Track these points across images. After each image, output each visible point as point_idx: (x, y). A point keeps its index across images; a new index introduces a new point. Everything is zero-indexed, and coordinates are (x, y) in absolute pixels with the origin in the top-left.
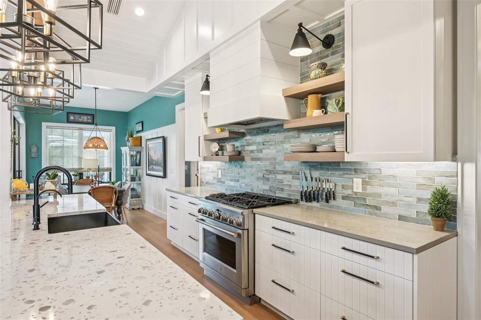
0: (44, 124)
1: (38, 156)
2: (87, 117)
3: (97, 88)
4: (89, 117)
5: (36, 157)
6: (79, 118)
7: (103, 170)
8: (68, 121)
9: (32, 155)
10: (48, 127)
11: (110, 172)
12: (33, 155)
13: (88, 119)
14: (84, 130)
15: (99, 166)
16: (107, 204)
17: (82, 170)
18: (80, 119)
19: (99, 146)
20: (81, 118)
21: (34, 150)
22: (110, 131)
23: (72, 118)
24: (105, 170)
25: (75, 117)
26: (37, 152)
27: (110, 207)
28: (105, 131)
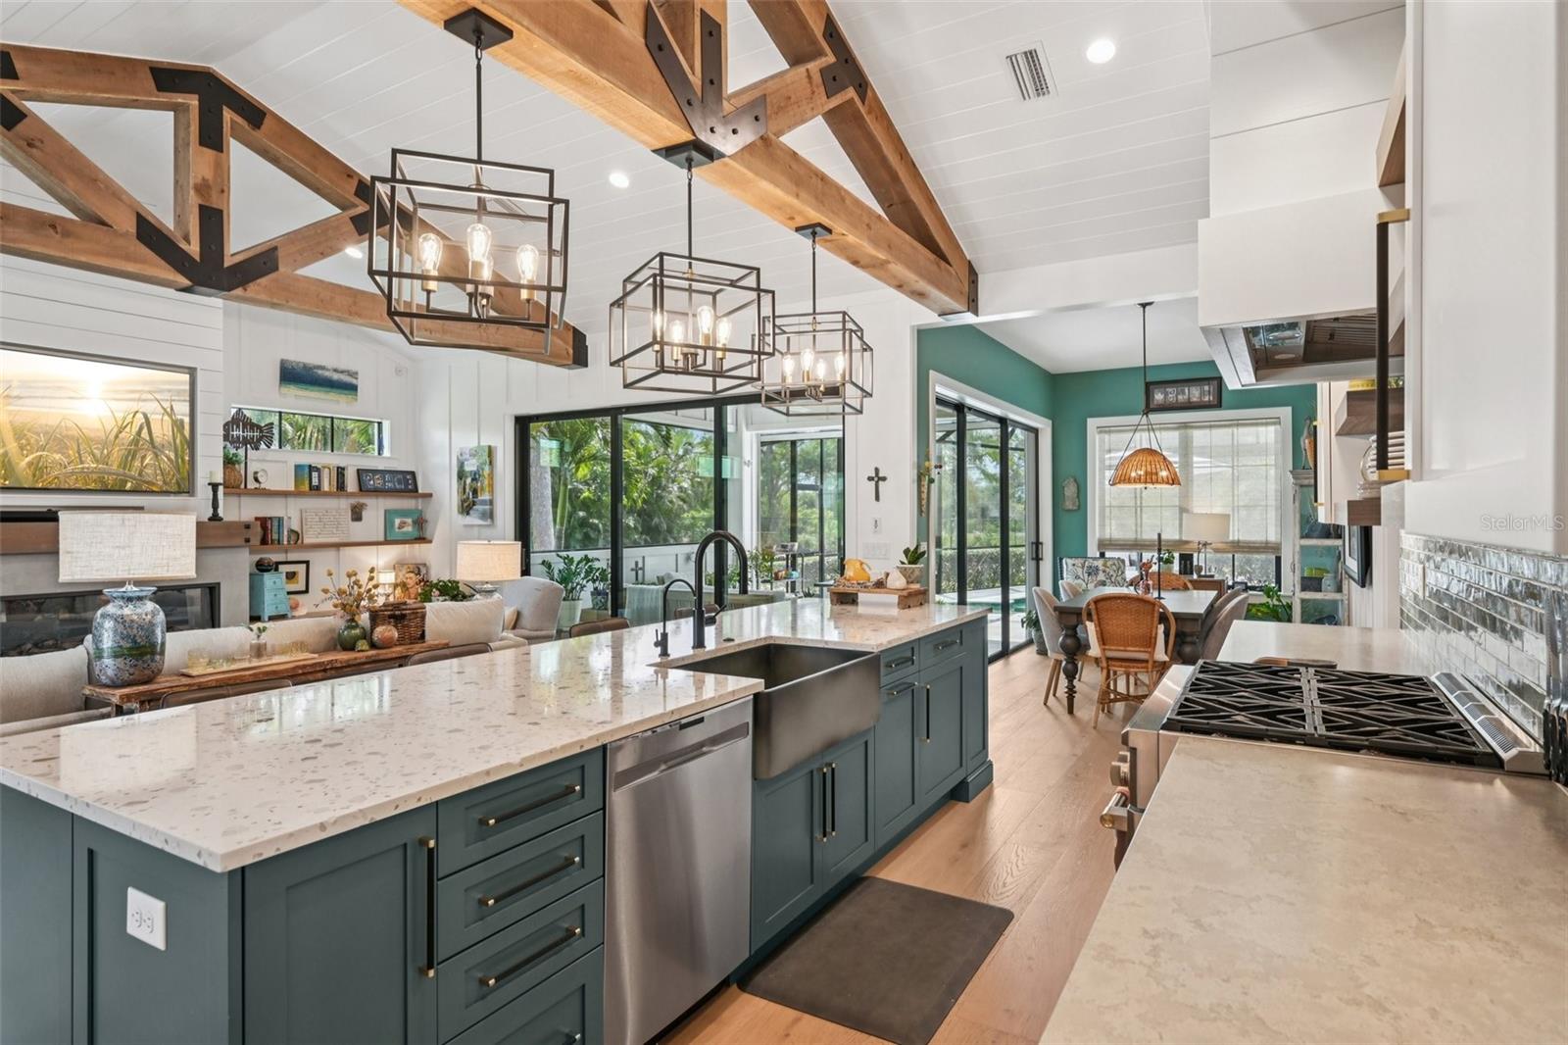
0: (1092, 423)
1: (1079, 506)
2: (1199, 388)
3: (1150, 304)
4: (1206, 388)
5: (1075, 508)
6: (1178, 394)
7: (1249, 547)
8: (1149, 409)
9: (1067, 503)
10: (1102, 430)
11: (1277, 557)
12: (1069, 505)
13: (1202, 394)
14: (1192, 427)
15: (1159, 535)
16: (1137, 649)
17: (1187, 546)
18: (1180, 397)
19: (1157, 474)
20: (1184, 393)
21: (1070, 491)
22: (1277, 421)
23: (1159, 397)
24: (1257, 548)
25: (1166, 394)
26: (1078, 497)
27: (1147, 661)
28: (1257, 424)
